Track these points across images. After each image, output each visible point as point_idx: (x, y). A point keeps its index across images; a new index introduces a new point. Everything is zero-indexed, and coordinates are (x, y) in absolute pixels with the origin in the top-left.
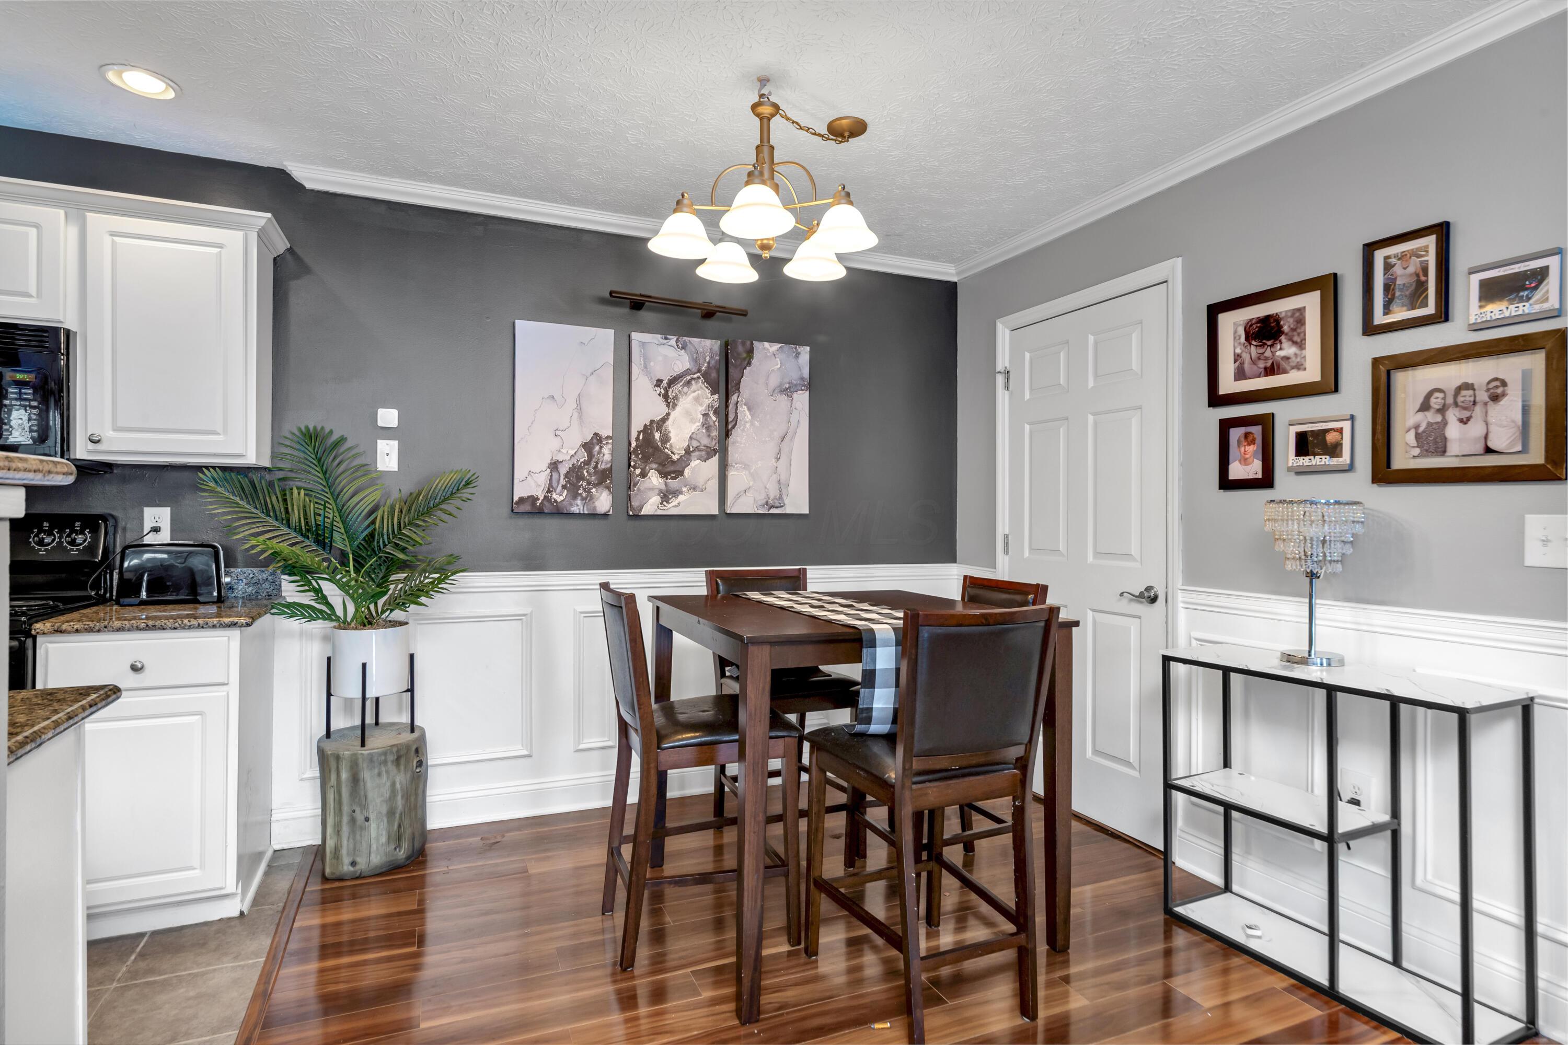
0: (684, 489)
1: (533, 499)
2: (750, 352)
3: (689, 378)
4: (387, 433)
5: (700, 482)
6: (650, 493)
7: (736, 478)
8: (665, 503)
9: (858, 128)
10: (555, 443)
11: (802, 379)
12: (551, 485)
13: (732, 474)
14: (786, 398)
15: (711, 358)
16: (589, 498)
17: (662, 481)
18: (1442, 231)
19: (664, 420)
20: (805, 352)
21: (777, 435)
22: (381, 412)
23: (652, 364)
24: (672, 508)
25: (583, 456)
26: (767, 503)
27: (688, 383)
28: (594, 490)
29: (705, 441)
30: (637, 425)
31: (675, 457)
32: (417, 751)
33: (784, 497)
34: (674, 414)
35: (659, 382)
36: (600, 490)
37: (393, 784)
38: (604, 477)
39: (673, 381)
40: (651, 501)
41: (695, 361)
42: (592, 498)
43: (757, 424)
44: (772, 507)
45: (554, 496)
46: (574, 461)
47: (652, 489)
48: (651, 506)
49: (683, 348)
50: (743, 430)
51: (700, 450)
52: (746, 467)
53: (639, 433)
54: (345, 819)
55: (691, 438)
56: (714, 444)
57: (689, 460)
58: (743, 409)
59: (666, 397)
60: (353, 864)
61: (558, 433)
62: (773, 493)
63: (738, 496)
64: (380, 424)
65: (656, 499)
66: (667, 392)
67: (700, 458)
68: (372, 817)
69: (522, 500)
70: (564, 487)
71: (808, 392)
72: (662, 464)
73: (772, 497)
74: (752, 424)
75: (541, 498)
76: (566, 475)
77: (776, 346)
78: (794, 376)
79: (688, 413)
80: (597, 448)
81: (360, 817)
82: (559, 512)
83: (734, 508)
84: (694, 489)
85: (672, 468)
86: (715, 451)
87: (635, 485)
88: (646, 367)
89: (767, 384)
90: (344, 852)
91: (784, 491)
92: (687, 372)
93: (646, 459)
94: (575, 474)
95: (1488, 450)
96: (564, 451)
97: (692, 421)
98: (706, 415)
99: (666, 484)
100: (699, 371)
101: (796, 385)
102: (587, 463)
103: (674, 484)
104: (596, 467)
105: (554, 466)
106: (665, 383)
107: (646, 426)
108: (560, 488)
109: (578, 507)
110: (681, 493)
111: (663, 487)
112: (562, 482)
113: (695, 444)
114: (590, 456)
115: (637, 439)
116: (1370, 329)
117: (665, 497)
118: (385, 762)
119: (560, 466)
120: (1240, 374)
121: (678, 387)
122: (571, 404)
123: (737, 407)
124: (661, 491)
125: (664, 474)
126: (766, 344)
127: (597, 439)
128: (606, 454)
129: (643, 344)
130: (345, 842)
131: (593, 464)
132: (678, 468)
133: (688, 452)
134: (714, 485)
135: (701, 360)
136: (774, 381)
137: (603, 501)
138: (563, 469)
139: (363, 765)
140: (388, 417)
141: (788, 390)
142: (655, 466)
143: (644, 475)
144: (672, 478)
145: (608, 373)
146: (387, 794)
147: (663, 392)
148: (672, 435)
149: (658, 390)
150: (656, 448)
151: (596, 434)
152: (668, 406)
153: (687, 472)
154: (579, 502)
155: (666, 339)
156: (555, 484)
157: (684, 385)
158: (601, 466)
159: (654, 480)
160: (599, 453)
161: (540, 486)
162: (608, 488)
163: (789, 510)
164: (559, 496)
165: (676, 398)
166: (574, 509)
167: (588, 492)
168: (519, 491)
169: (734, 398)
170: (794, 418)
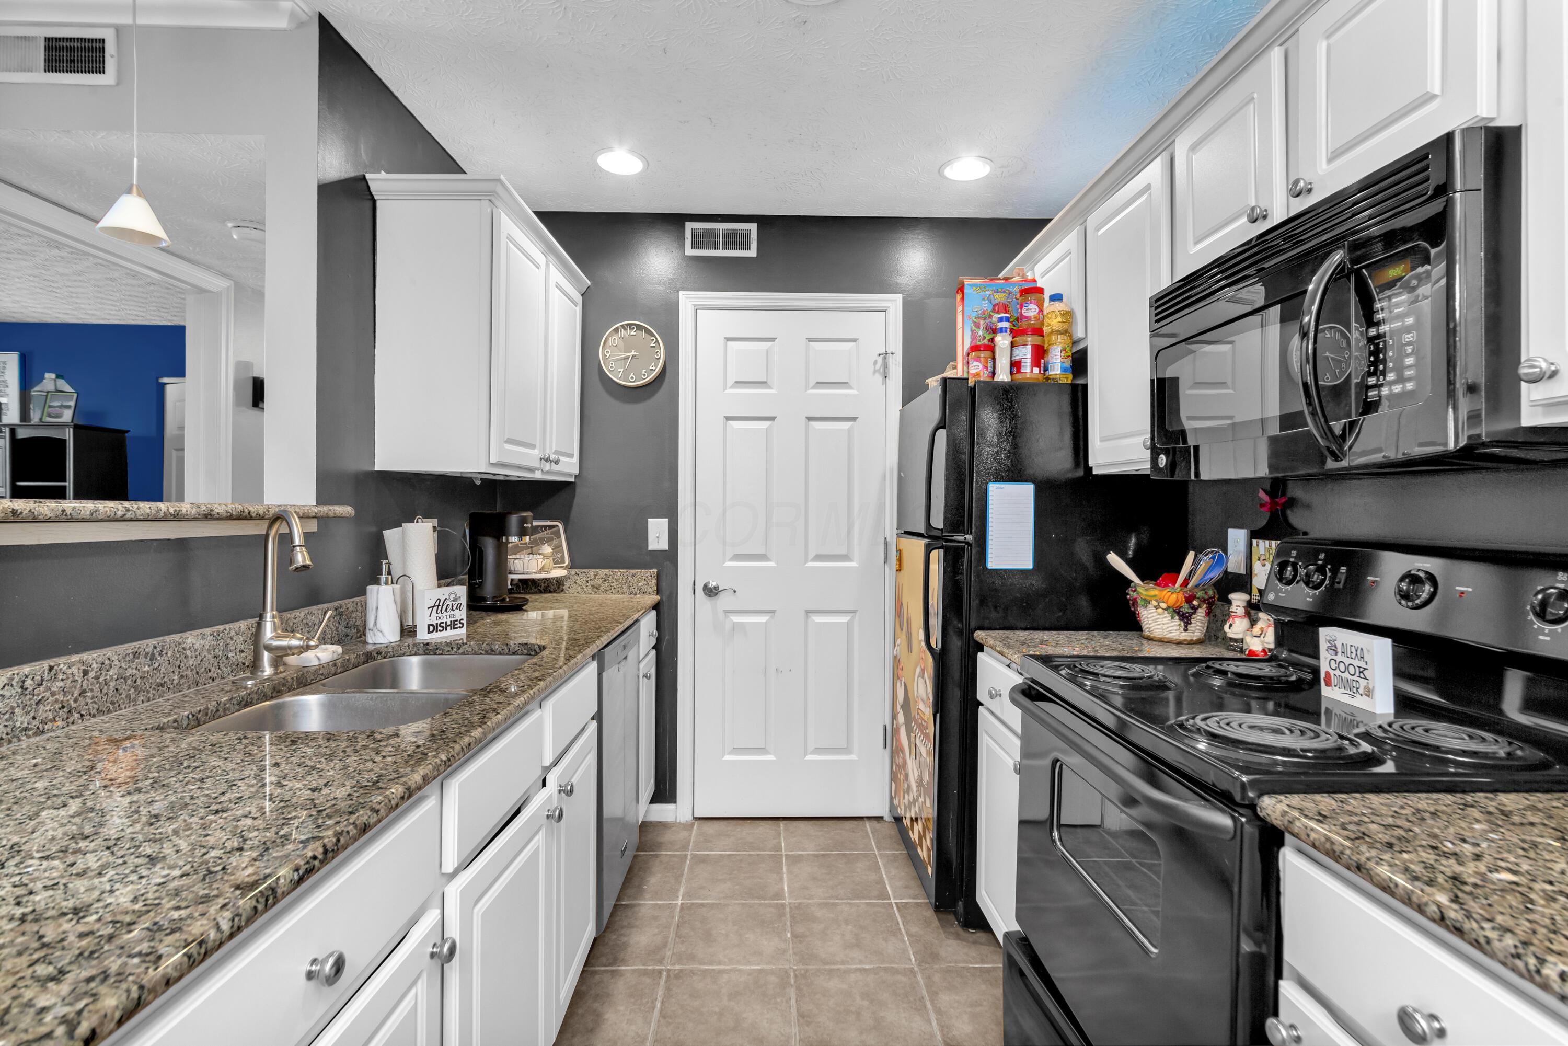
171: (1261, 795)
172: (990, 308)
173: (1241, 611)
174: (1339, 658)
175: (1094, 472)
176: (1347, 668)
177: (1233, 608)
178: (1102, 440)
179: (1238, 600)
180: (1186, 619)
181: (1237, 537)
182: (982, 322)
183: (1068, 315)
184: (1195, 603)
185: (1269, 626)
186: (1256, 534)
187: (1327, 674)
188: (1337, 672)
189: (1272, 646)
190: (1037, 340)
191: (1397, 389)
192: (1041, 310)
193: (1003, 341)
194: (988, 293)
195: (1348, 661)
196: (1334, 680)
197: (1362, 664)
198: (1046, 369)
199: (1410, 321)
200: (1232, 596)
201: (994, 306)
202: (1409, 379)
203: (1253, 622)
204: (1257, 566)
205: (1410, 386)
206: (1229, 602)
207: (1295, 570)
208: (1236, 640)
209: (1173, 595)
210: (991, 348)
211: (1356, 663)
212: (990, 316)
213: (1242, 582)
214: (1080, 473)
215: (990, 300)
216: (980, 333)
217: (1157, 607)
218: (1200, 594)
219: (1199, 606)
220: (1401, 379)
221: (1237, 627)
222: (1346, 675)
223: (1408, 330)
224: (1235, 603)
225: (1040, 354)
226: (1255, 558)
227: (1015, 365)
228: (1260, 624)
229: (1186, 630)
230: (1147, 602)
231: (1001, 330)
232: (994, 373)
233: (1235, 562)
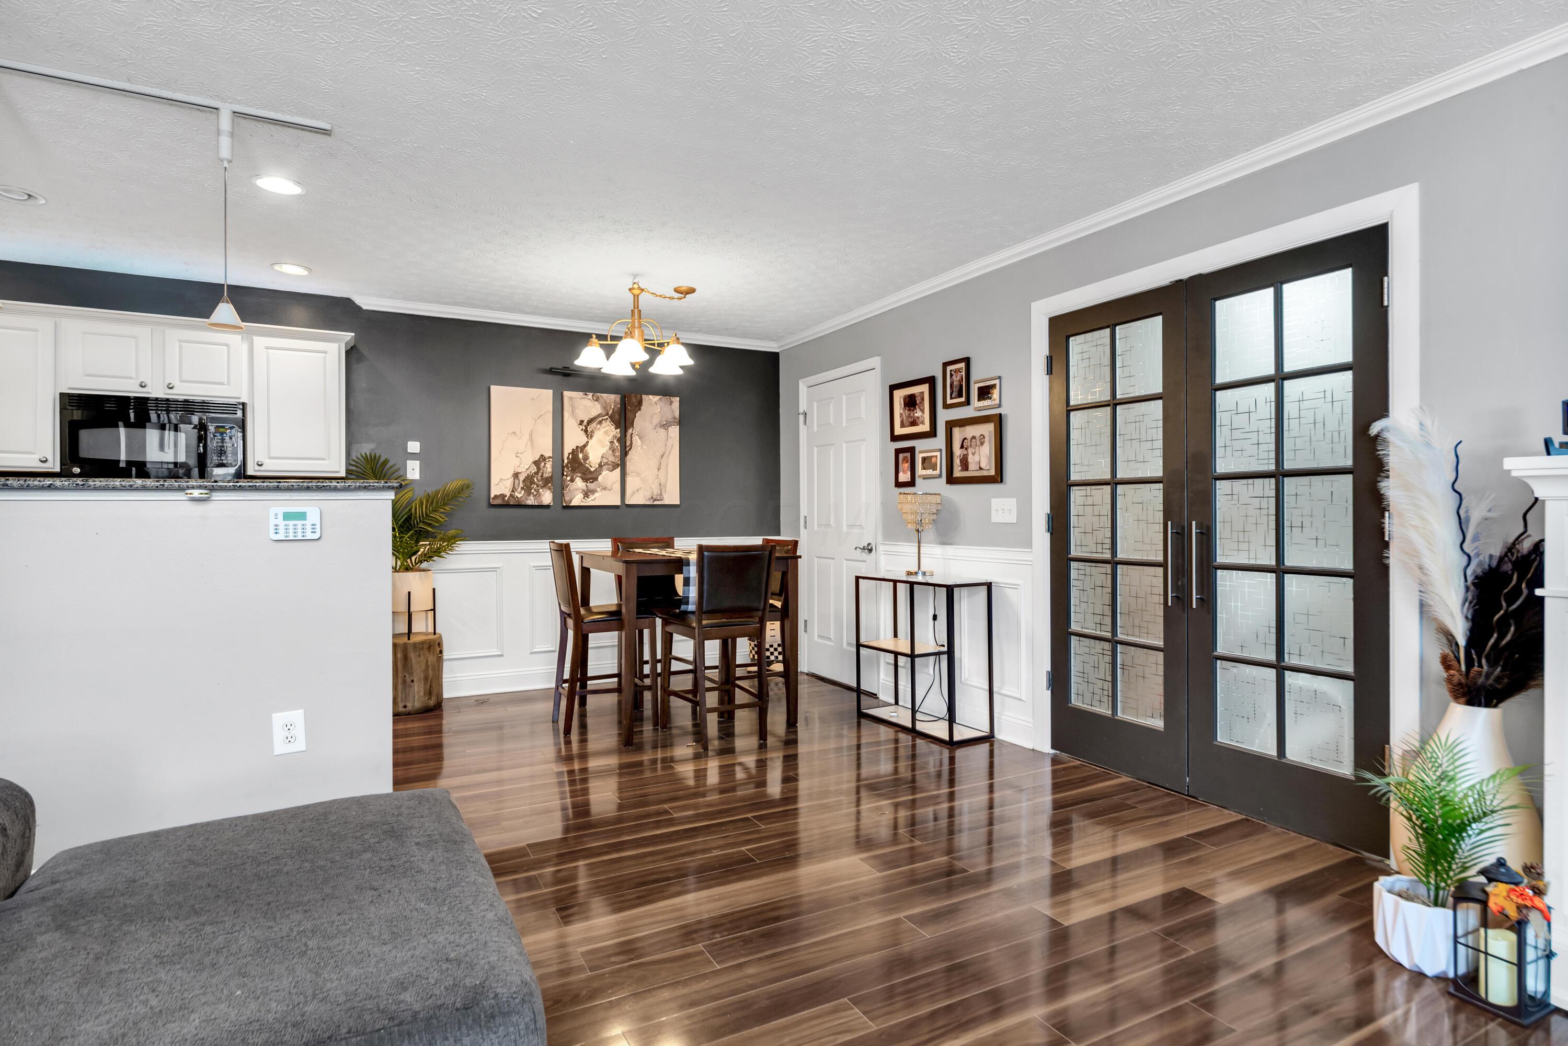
0: (598, 489)
1: (503, 496)
2: (640, 403)
3: (601, 419)
4: (414, 456)
5: (609, 486)
6: (577, 492)
7: (632, 482)
8: (586, 498)
9: (692, 291)
10: (517, 461)
11: (675, 418)
12: (514, 487)
13: (629, 479)
14: (664, 430)
15: (615, 406)
16: (538, 495)
17: (584, 484)
18: (967, 361)
19: (585, 446)
20: (676, 400)
21: (658, 454)
22: (410, 444)
23: (577, 411)
24: (590, 502)
25: (534, 469)
26: (652, 498)
27: (600, 422)
28: (541, 490)
29: (612, 459)
30: (568, 450)
31: (592, 469)
32: (439, 644)
33: (663, 494)
34: (591, 442)
35: (581, 422)
36: (545, 490)
37: (427, 661)
38: (547, 482)
39: (590, 421)
40: (577, 497)
41: (605, 408)
42: (540, 495)
43: (645, 447)
44: (656, 500)
45: (516, 494)
46: (528, 472)
47: (578, 489)
48: (577, 500)
49: (597, 400)
50: (636, 452)
51: (608, 465)
52: (638, 475)
53: (569, 454)
54: (400, 681)
55: (602, 457)
56: (618, 461)
57: (601, 470)
58: (636, 439)
59: (586, 431)
60: (405, 707)
61: (518, 455)
62: (656, 491)
63: (633, 494)
64: (409, 451)
65: (580, 496)
66: (586, 428)
67: (608, 469)
68: (415, 680)
69: (496, 497)
70: (522, 488)
71: (678, 426)
72: (584, 474)
73: (655, 494)
74: (642, 448)
75: (508, 495)
76: (524, 481)
77: (657, 398)
78: (669, 416)
79: (600, 441)
80: (543, 464)
81: (408, 680)
82: (520, 506)
83: (629, 501)
84: (605, 489)
85: (590, 476)
86: (618, 465)
87: (567, 487)
88: (573, 413)
89: (651, 422)
90: (399, 699)
91: (663, 490)
92: (599, 416)
93: (574, 470)
94: (529, 480)
95: (981, 469)
96: (522, 466)
97: (603, 446)
98: (612, 442)
99: (587, 486)
100: (607, 414)
101: (670, 422)
102: (536, 473)
103: (592, 486)
104: (542, 476)
105: (516, 475)
106: (585, 423)
107: (573, 450)
108: (519, 489)
109: (531, 501)
110: (596, 491)
111: (585, 488)
112: (521, 485)
113: (605, 461)
114: (539, 469)
115: (568, 458)
116: (946, 406)
117: (586, 494)
118: (422, 648)
119: (519, 475)
120: (902, 425)
121: (594, 425)
122: (526, 437)
123: (632, 437)
124: (583, 491)
125: (585, 480)
126: (651, 397)
127: (543, 458)
128: (548, 468)
129: (571, 398)
130: (400, 695)
131: (540, 474)
132: (594, 476)
133: (600, 466)
134: (617, 486)
135: (609, 408)
136: (656, 420)
137: (547, 497)
138: (522, 478)
139: (410, 649)
140: (414, 447)
141: (665, 426)
142: (579, 475)
143: (572, 480)
144: (591, 482)
145: (549, 417)
146: (424, 667)
147: (584, 428)
148: (590, 455)
149: (581, 427)
150: (580, 464)
151: (542, 455)
152: (587, 437)
153: (600, 478)
154: (531, 497)
155: (586, 395)
156: (516, 487)
157: (597, 424)
158: (546, 475)
159: (579, 483)
160: (544, 467)
161: (506, 488)
162: (550, 489)
163: (666, 502)
164: (519, 494)
165: (592, 432)
166: (529, 502)
167: (538, 491)
168: (494, 492)
169: (630, 431)
170: (669, 444)
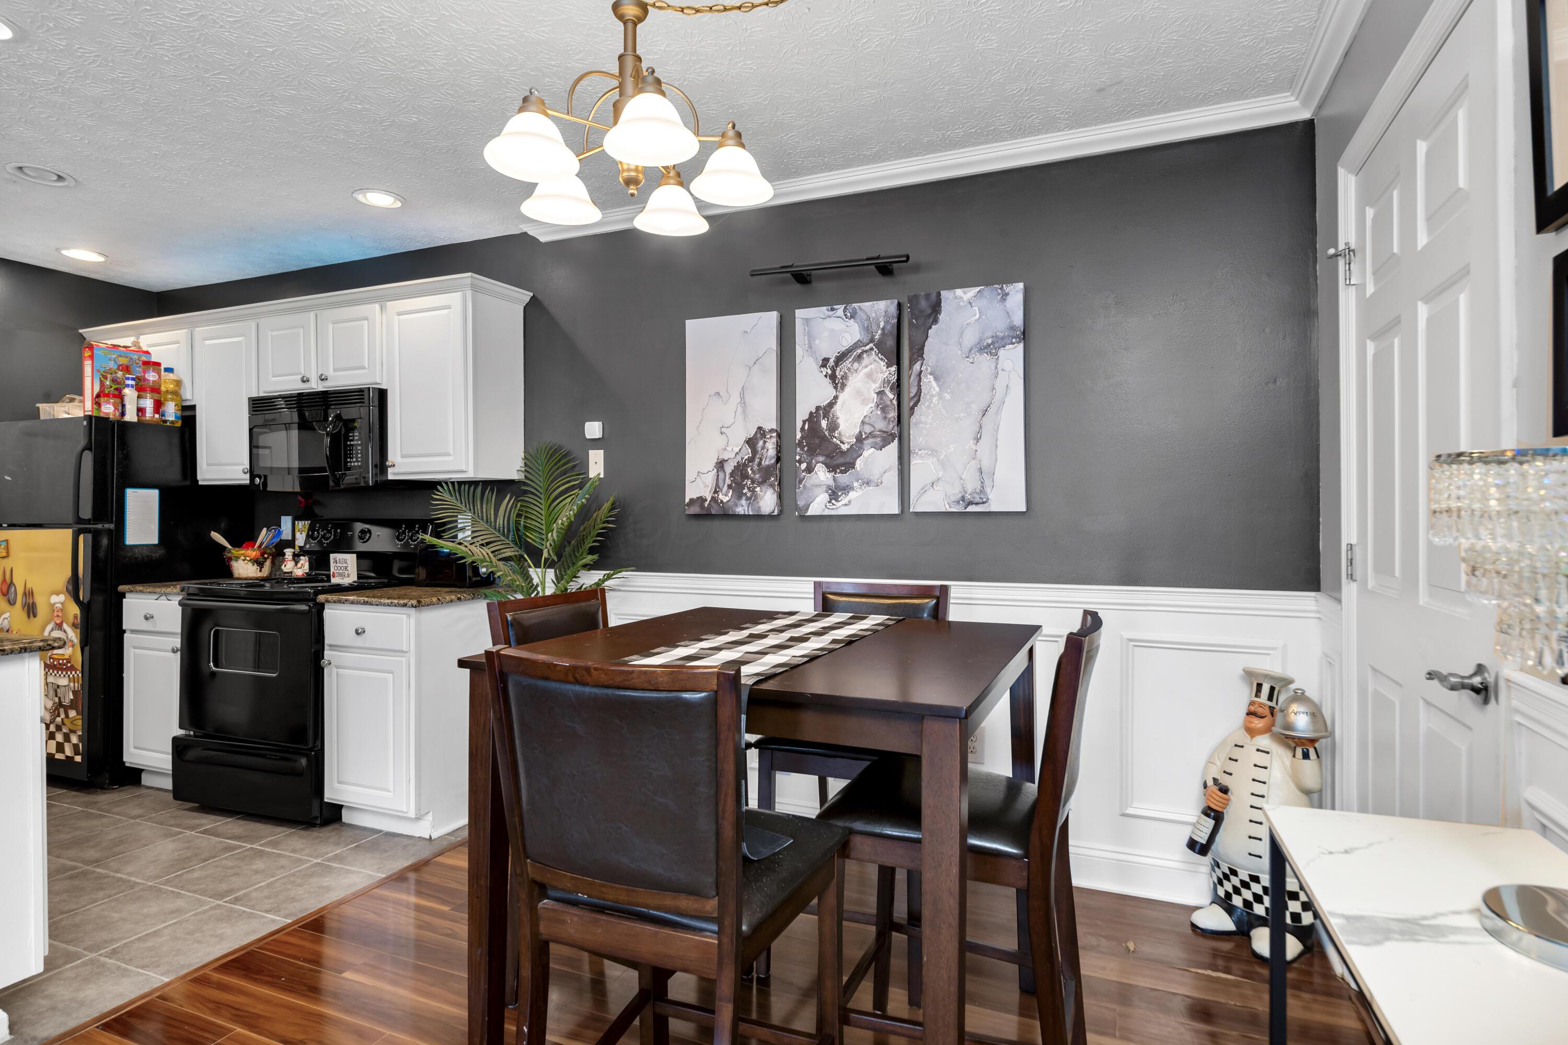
0: (856, 484)
1: (702, 500)
2: (936, 307)
3: (859, 351)
4: (595, 443)
5: (875, 477)
6: (817, 490)
7: (922, 469)
8: (833, 501)
10: (720, 441)
11: (1013, 328)
12: (717, 485)
13: (916, 463)
14: (988, 357)
15: (886, 322)
16: (753, 498)
17: (830, 475)
19: (831, 405)
20: (1016, 291)
21: (976, 408)
22: (588, 425)
23: (817, 342)
24: (842, 508)
25: (747, 453)
26: (963, 498)
27: (859, 357)
28: (758, 489)
29: (881, 425)
30: (802, 414)
31: (845, 447)
33: (988, 490)
34: (842, 397)
35: (825, 362)
36: (764, 488)
38: (766, 474)
39: (841, 358)
40: (818, 500)
41: (867, 329)
42: (756, 498)
43: (947, 396)
44: (971, 503)
45: (721, 497)
46: (739, 458)
47: (819, 486)
48: (818, 505)
49: (852, 317)
50: (929, 407)
51: (875, 437)
52: (934, 452)
53: (804, 422)
55: (863, 423)
56: (892, 428)
57: (862, 449)
58: (929, 381)
59: (833, 377)
61: (723, 430)
62: (972, 485)
63: (924, 491)
64: (588, 436)
65: (825, 498)
66: (834, 371)
67: (874, 446)
69: (692, 501)
70: (730, 487)
71: (1021, 345)
72: (829, 456)
73: (970, 490)
74: (941, 397)
75: (709, 499)
76: (732, 475)
77: (973, 291)
78: (999, 326)
79: (859, 393)
80: (761, 443)
82: (727, 516)
83: (919, 504)
84: (868, 483)
85: (841, 460)
86: (893, 436)
87: (800, 482)
88: (810, 347)
89: (960, 344)
91: (987, 483)
92: (857, 346)
93: (813, 451)
94: (740, 471)
96: (729, 449)
97: (864, 402)
98: (880, 393)
99: (835, 479)
100: (872, 341)
101: (1003, 338)
102: (751, 460)
103: (843, 478)
104: (760, 464)
105: (720, 465)
106: (831, 362)
107: (811, 413)
108: (725, 488)
109: (742, 508)
110: (852, 488)
111: (831, 483)
112: (728, 481)
113: (868, 429)
114: (754, 452)
115: (802, 429)
117: (834, 494)
119: (726, 465)
121: (847, 363)
122: (736, 398)
123: (920, 379)
124: (829, 488)
125: (832, 468)
126: (959, 292)
127: (761, 432)
128: (770, 449)
129: (807, 321)
131: (757, 460)
132: (848, 459)
133: (860, 439)
134: (892, 478)
135: (874, 327)
136: (970, 338)
137: (768, 501)
138: (729, 468)
140: (593, 429)
141: (991, 347)
142: (821, 459)
143: (810, 470)
144: (842, 472)
145: (771, 360)
147: (830, 372)
148: (841, 421)
149: (824, 370)
150: (823, 438)
151: (760, 428)
152: (836, 388)
153: (859, 463)
154: (743, 502)
155: (832, 310)
156: (721, 485)
157: (854, 361)
158: (766, 463)
159: (822, 475)
160: (763, 448)
161: (707, 486)
162: (772, 486)
163: (994, 506)
164: (724, 498)
165: (845, 377)
166: (740, 510)
167: (753, 491)
168: (691, 493)
169: (917, 367)
170: (1000, 384)
171: (317, 595)
172: (116, 367)
173: (291, 558)
174: (337, 565)
175: (200, 483)
176: (341, 568)
177: (286, 557)
178: (208, 465)
179: (289, 552)
180: (260, 564)
181: (286, 521)
182: (109, 376)
183: (179, 383)
184: (266, 556)
185: (306, 561)
186: (296, 518)
187: (333, 573)
188: (337, 571)
189: (307, 571)
190: (156, 396)
191: (356, 464)
192: (160, 377)
193: (130, 394)
194: (114, 356)
195: (341, 565)
196: (336, 575)
197: (346, 565)
198: (163, 415)
199: (359, 442)
200: (285, 551)
201: (119, 366)
202: (359, 462)
203: (296, 563)
204: (298, 535)
205: (360, 464)
206: (284, 554)
207: (318, 533)
208: (288, 573)
209: (253, 553)
210: (120, 396)
211: (344, 565)
212: (116, 373)
213: (291, 543)
214: (188, 483)
215: (115, 362)
216: (108, 383)
217: (244, 560)
218: (268, 551)
219: (268, 558)
220: (357, 461)
221: (288, 566)
222: (341, 571)
223: (359, 445)
224: (287, 554)
225: (158, 405)
226: (296, 530)
227: (141, 410)
228: (301, 562)
229: (261, 571)
230: (237, 558)
231: (128, 386)
232: (123, 414)
233: (286, 534)
